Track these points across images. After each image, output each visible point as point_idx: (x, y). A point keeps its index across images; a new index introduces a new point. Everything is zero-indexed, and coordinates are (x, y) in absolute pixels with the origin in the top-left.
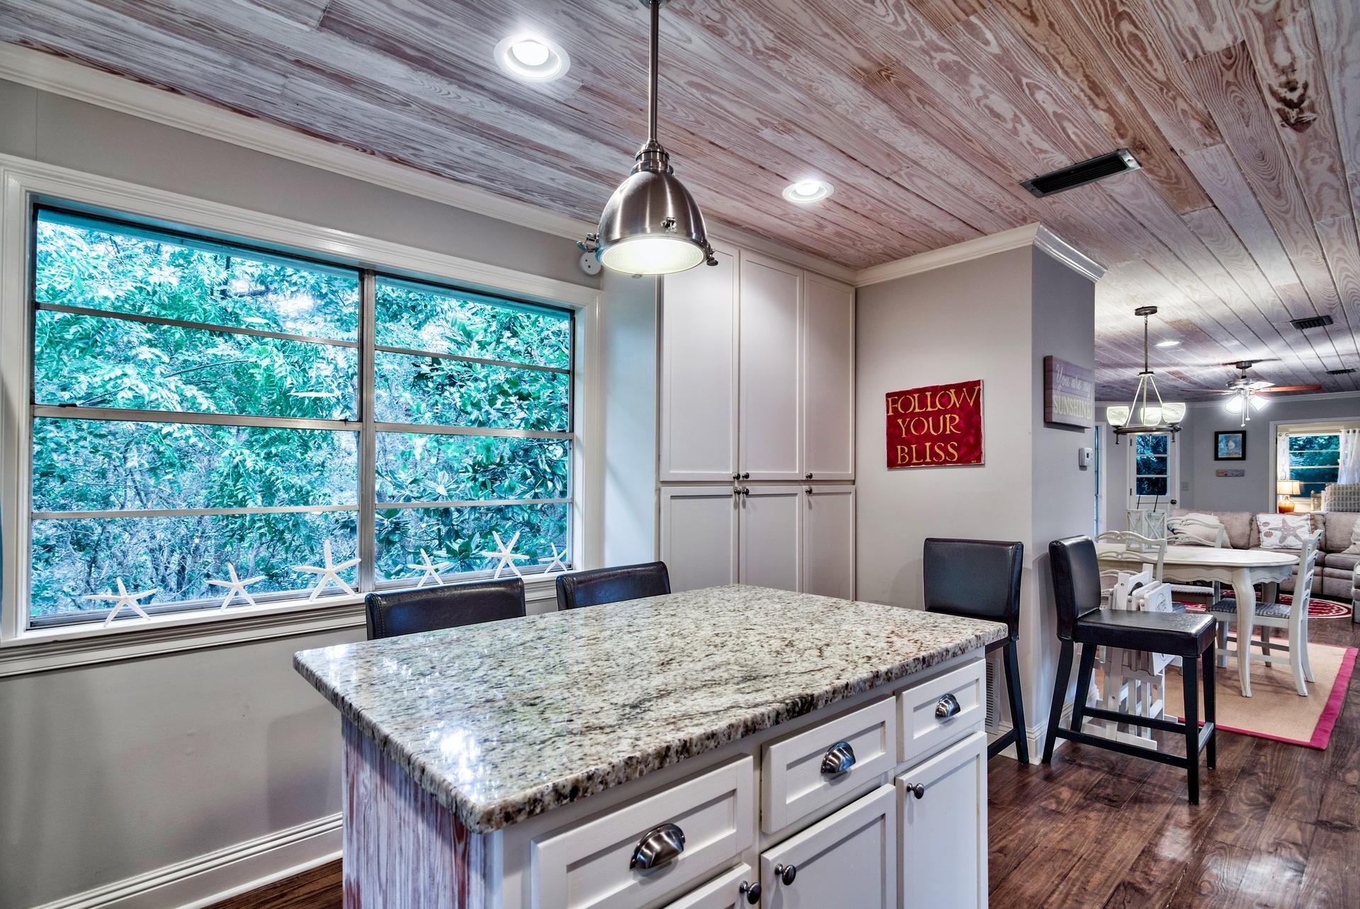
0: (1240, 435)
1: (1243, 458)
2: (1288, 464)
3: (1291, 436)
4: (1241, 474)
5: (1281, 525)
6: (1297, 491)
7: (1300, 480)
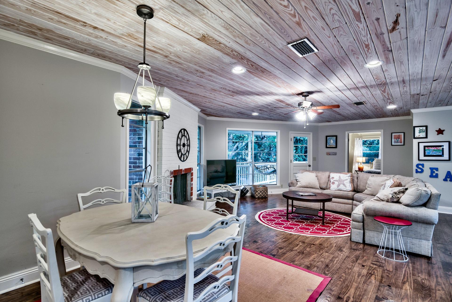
0: (335, 137)
1: (336, 147)
2: (362, 151)
3: (363, 139)
4: (335, 154)
5: (338, 179)
6: (364, 161)
7: (366, 157)
